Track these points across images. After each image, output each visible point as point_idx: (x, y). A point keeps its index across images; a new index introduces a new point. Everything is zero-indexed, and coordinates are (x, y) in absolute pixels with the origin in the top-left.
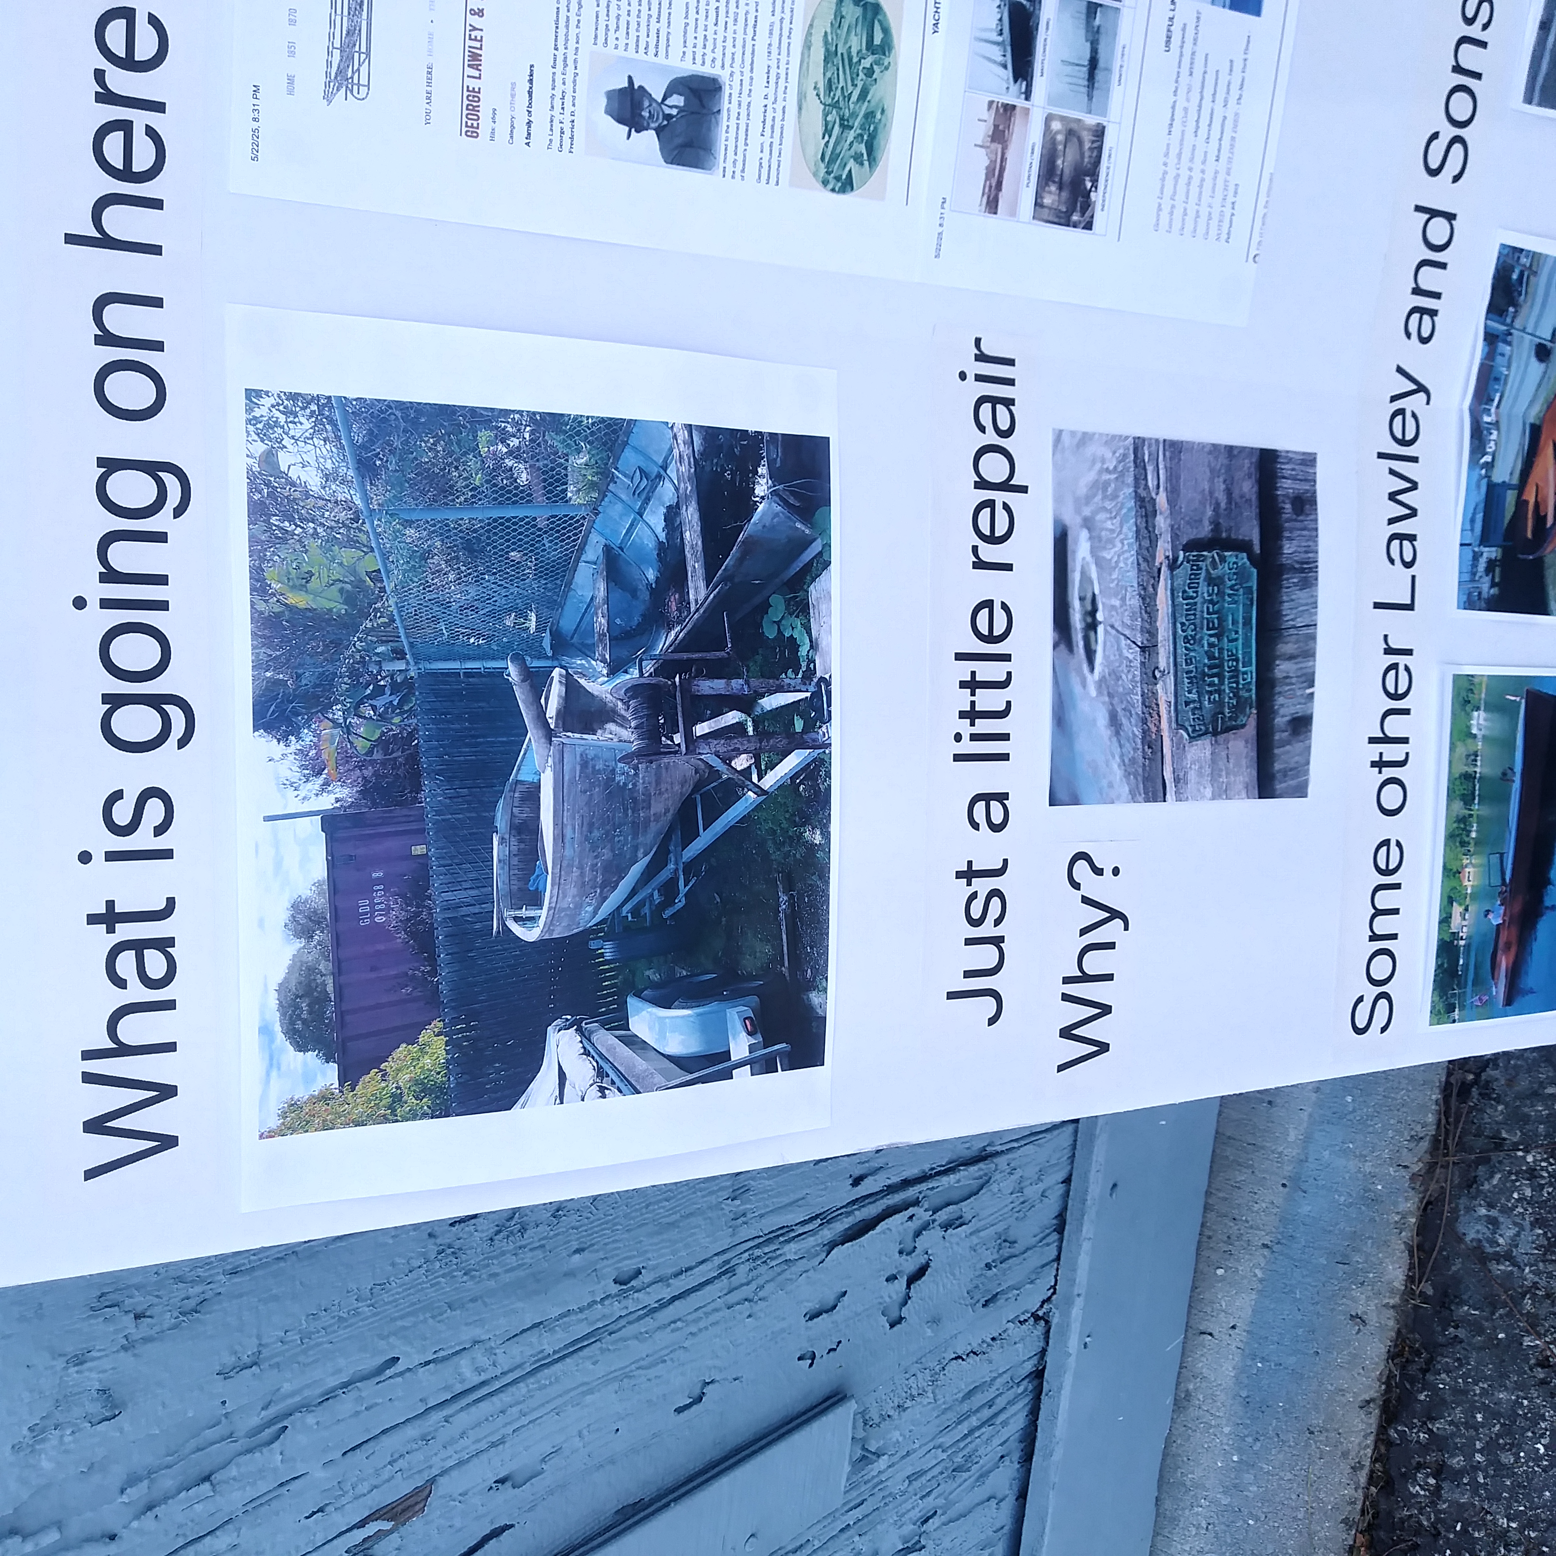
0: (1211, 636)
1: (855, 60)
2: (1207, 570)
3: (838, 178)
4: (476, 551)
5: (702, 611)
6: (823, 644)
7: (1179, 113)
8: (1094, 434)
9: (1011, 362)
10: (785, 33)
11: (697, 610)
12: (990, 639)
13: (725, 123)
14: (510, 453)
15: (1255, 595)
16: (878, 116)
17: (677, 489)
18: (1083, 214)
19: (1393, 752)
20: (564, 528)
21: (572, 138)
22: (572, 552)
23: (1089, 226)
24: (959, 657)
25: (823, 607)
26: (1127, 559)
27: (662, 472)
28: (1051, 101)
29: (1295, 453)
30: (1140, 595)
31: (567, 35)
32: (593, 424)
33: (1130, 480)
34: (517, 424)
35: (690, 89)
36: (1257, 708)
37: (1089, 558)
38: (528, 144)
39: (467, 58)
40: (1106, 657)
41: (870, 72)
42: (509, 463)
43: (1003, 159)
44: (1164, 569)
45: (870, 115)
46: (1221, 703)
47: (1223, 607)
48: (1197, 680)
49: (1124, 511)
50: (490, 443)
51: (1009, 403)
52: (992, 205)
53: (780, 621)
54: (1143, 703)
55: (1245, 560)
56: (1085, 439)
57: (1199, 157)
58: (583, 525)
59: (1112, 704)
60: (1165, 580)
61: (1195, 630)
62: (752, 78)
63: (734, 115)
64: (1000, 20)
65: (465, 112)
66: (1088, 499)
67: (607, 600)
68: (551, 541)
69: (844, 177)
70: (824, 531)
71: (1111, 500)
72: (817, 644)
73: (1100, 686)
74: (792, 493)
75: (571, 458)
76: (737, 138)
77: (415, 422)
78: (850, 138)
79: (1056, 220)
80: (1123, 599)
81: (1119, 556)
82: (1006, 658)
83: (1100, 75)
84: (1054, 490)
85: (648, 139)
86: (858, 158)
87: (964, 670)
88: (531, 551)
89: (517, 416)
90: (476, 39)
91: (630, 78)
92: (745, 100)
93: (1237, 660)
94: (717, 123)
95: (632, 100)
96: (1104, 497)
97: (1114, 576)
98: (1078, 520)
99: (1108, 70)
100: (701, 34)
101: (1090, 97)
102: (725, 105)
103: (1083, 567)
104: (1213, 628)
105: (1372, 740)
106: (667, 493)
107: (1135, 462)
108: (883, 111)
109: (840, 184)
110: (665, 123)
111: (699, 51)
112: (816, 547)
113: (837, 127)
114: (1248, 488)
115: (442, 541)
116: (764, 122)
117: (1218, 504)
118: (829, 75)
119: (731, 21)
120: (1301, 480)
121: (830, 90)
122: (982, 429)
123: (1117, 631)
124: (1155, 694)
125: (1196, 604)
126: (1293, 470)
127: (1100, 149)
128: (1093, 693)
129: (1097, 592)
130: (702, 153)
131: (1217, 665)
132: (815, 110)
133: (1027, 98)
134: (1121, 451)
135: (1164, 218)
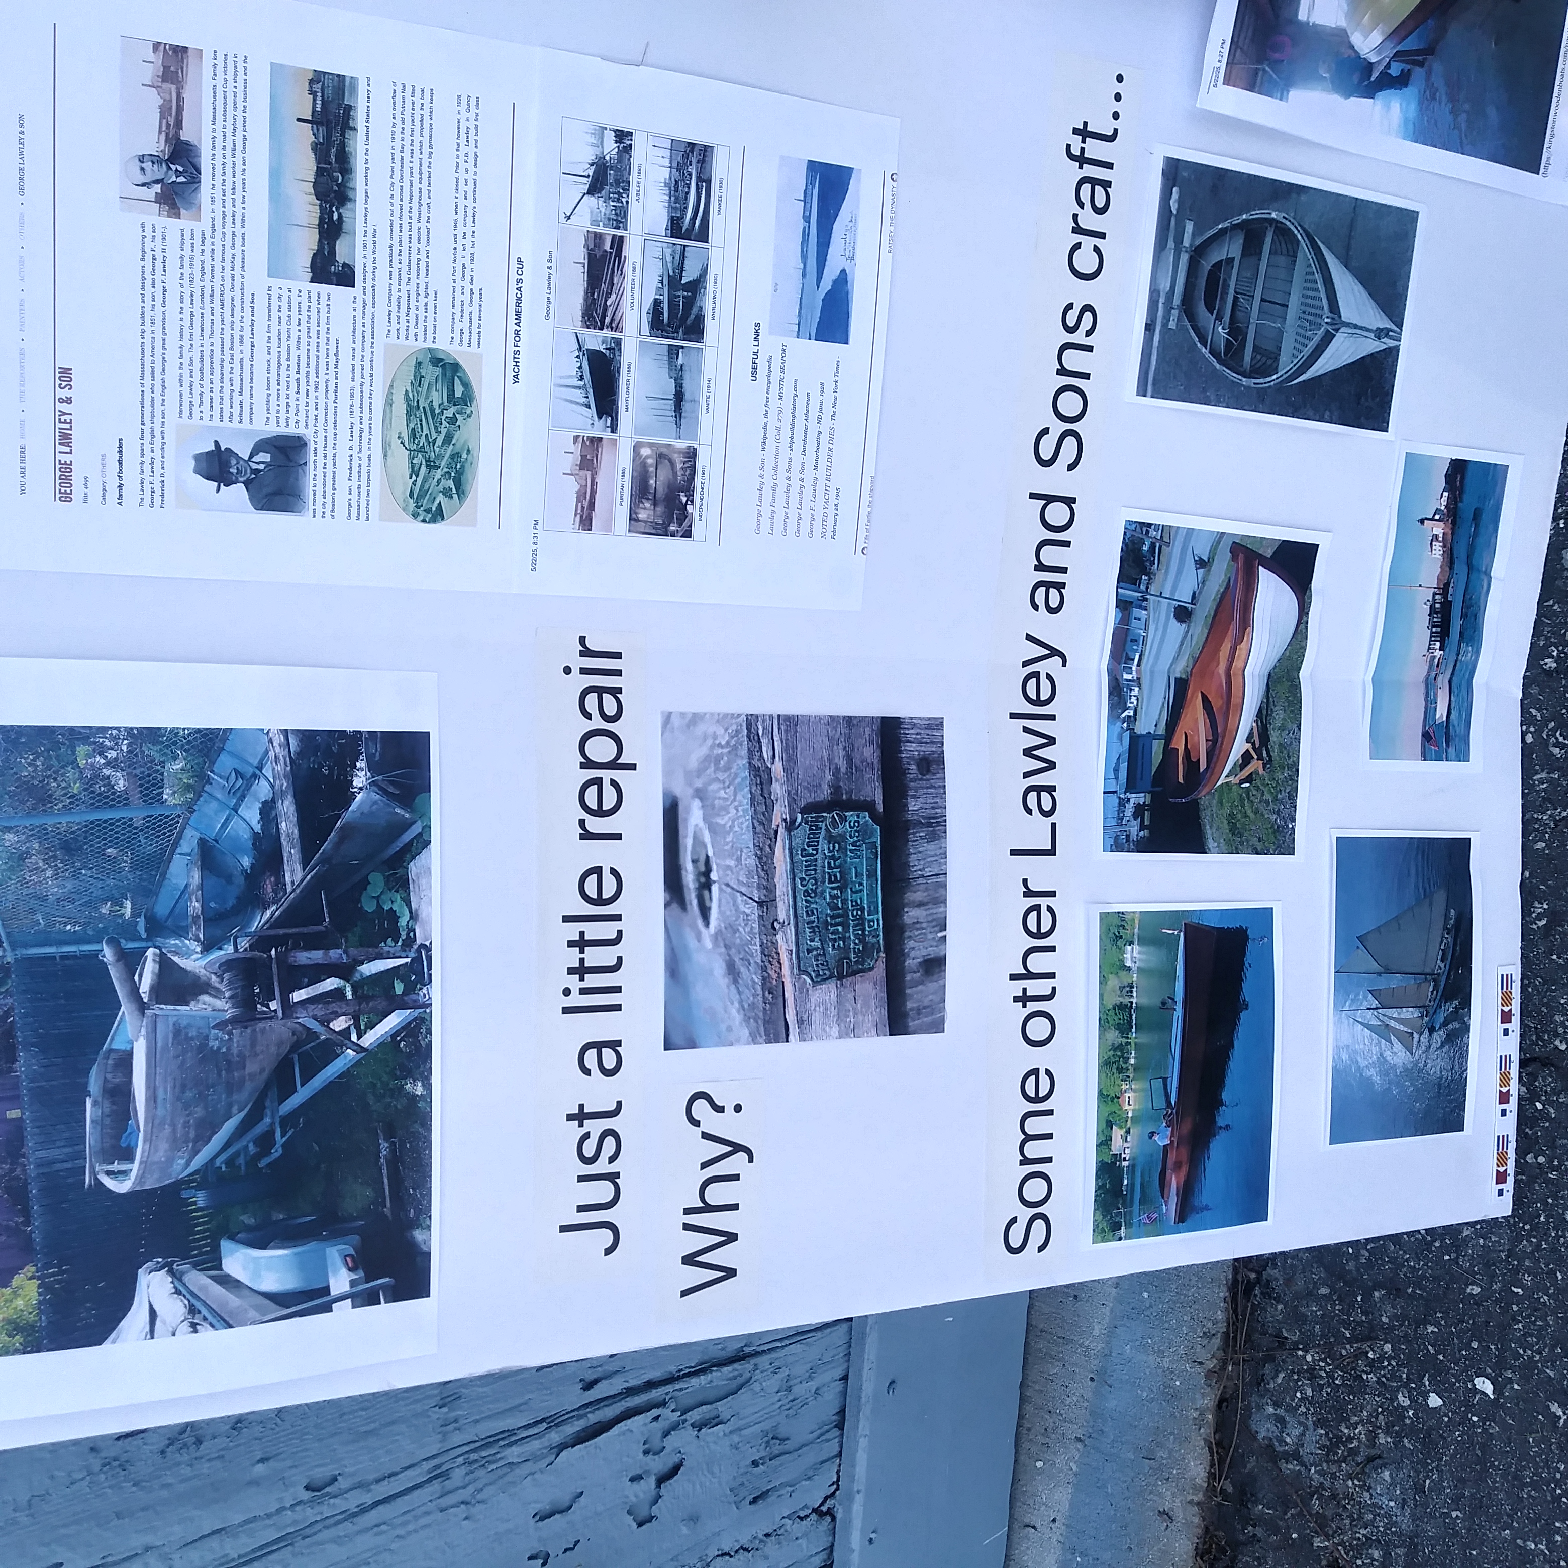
0: (833, 888)
1: (437, 411)
2: (827, 830)
3: (428, 511)
4: (72, 850)
5: (298, 891)
6: (423, 914)
7: (771, 433)
8: (705, 714)
9: (618, 656)
10: (366, 394)
11: (294, 890)
12: (600, 901)
13: (312, 473)
14: (108, 764)
15: (879, 850)
16: (464, 456)
17: (272, 786)
18: (680, 525)
19: (1036, 987)
20: (160, 826)
21: (163, 495)
22: (168, 846)
23: (687, 534)
24: (566, 919)
25: (423, 882)
26: (742, 823)
27: (258, 772)
28: (638, 431)
29: (920, 718)
30: (756, 855)
31: (152, 412)
32: (189, 734)
33: (744, 752)
34: (114, 739)
35: (275, 447)
36: (886, 952)
37: (701, 824)
38: (120, 503)
39: (57, 438)
40: (721, 912)
41: (453, 420)
42: (106, 772)
43: (594, 483)
44: (781, 831)
45: (456, 456)
46: (847, 949)
47: (846, 862)
48: (820, 929)
49: (738, 780)
50: (89, 756)
51: (615, 692)
52: (586, 523)
53: (379, 896)
54: (763, 953)
55: (868, 818)
56: (695, 719)
57: (795, 467)
58: (178, 822)
59: (729, 955)
60: (783, 841)
61: (816, 883)
62: (335, 434)
63: (320, 465)
64: (580, 368)
65: (58, 482)
66: (699, 772)
67: (201, 887)
68: (146, 838)
69: (434, 509)
70: (425, 814)
71: (725, 771)
72: (417, 915)
73: (716, 939)
74: (392, 783)
75: (168, 765)
76: (324, 484)
77: (15, 743)
78: (438, 477)
79: (654, 531)
80: (739, 860)
81: (733, 822)
82: (618, 918)
83: (686, 406)
84: (664, 766)
85: (239, 491)
86: (447, 493)
87: (573, 931)
88: (127, 848)
89: (114, 732)
90: (65, 422)
91: (216, 442)
92: (330, 452)
93: (862, 909)
94: (304, 473)
95: (219, 460)
96: (717, 769)
97: (729, 839)
98: (690, 791)
99: (695, 401)
100: (283, 401)
101: (678, 425)
102: (312, 458)
103: (695, 832)
104: (836, 881)
105: (1013, 977)
106: (263, 790)
107: (748, 737)
108: (469, 451)
109: (430, 515)
110: (253, 476)
111: (283, 415)
112: (416, 829)
113: (423, 468)
114: (870, 753)
115: (40, 843)
116: (351, 469)
117: (837, 770)
118: (412, 425)
119: (312, 389)
120: (926, 743)
121: (415, 437)
122: (588, 716)
123: (733, 888)
124: (775, 944)
125: (816, 860)
126: (917, 734)
127: (693, 468)
128: (709, 944)
129: (710, 854)
130: (291, 498)
131: (840, 915)
132: (401, 455)
133: (613, 431)
134: (734, 727)
135: (765, 522)
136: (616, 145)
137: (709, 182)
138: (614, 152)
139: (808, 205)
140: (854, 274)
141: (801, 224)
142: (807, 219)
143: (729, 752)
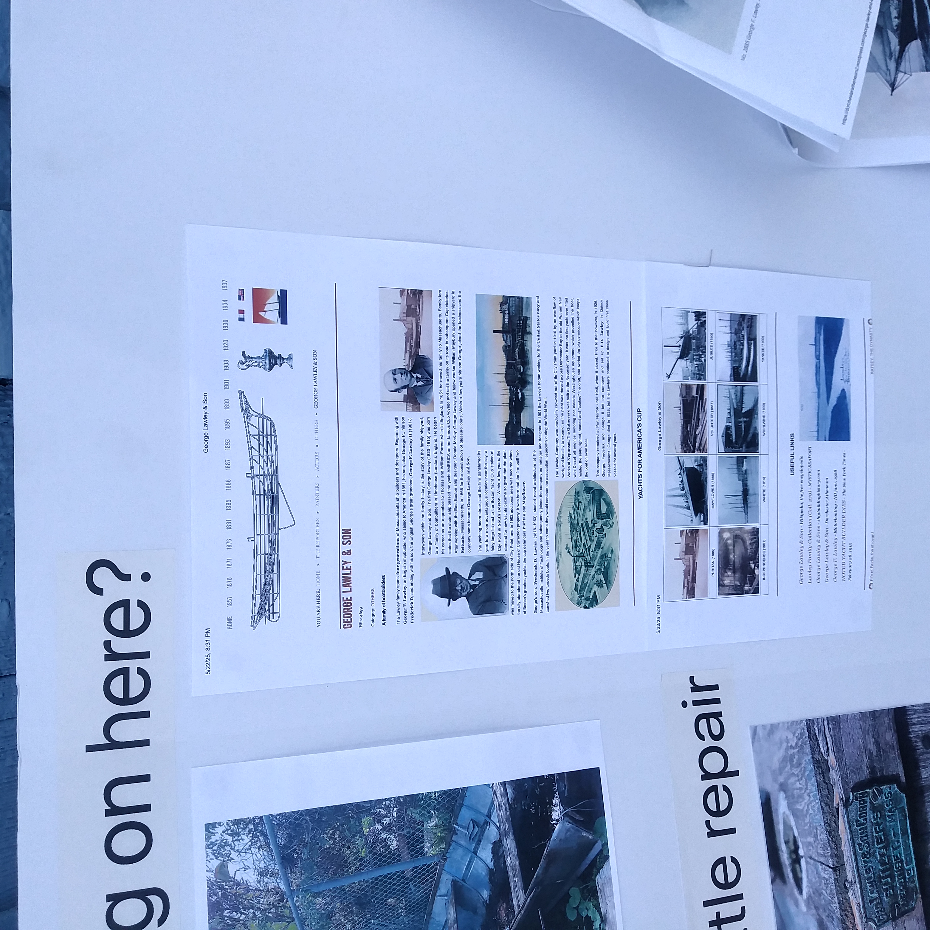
0: (880, 848)
1: (590, 525)
2: (871, 803)
3: (587, 599)
4: (364, 904)
5: (522, 912)
6: (610, 917)
7: (806, 510)
8: (779, 724)
9: (715, 687)
10: (544, 520)
11: (520, 912)
12: (727, 885)
13: (510, 582)
14: (384, 829)
15: (907, 812)
16: (610, 555)
17: (499, 829)
18: (751, 584)
20: (424, 874)
21: (412, 614)
22: (430, 891)
23: (756, 591)
24: (707, 904)
25: (607, 890)
26: (814, 806)
27: (488, 820)
28: (721, 522)
29: (918, 705)
30: (827, 830)
31: (405, 553)
32: (439, 796)
33: (808, 750)
34: (387, 808)
35: (486, 566)
36: (922, 893)
37: (788, 812)
38: (384, 624)
39: (342, 581)
40: (809, 881)
41: (601, 531)
42: (383, 836)
43: (694, 563)
44: (841, 808)
45: (604, 556)
46: (895, 895)
47: (886, 826)
48: (876, 882)
49: (807, 772)
50: (371, 825)
51: (717, 715)
52: (691, 593)
53: (578, 906)
54: (841, 909)
55: (896, 789)
56: (773, 728)
57: (823, 532)
58: (436, 869)
59: (819, 915)
60: (843, 816)
61: (869, 847)
62: (525, 552)
63: (515, 576)
64: (682, 481)
65: (342, 614)
66: (781, 770)
67: (456, 921)
68: (415, 886)
69: (591, 597)
70: (602, 834)
71: (798, 767)
72: (606, 919)
73: (809, 903)
74: (578, 812)
75: (426, 824)
76: (519, 590)
77: (318, 822)
78: (593, 573)
79: (734, 592)
80: (816, 836)
81: (808, 805)
82: (740, 897)
83: (751, 499)
84: (757, 769)
85: (462, 603)
86: (599, 584)
87: (711, 913)
88: (402, 896)
89: (387, 802)
90: (347, 569)
91: (447, 569)
92: (522, 565)
93: (902, 862)
94: (505, 583)
95: (449, 581)
96: (792, 766)
97: (807, 821)
98: (776, 787)
99: (756, 494)
100: (490, 533)
101: (746, 513)
102: (510, 571)
103: (784, 819)
104: (882, 842)
106: (492, 833)
107: (809, 737)
108: (612, 551)
109: (589, 602)
110: (472, 590)
111: (490, 543)
112: (598, 847)
113: (583, 569)
114: (890, 737)
115: (341, 902)
116: (536, 576)
117: (871, 753)
118: (574, 538)
119: (508, 521)
120: (925, 724)
121: (577, 547)
122: (702, 737)
123: (815, 860)
124: (848, 900)
125: (866, 828)
126: (919, 718)
127: (757, 542)
128: (804, 908)
129: (796, 835)
130: (497, 603)
131: (888, 868)
132: (568, 561)
133: (705, 524)
134: (799, 731)
135: (806, 574)
136: (696, 322)
137: (755, 340)
138: (695, 327)
139: (818, 347)
140: (850, 391)
141: (814, 361)
142: (818, 357)
143: (798, 751)
